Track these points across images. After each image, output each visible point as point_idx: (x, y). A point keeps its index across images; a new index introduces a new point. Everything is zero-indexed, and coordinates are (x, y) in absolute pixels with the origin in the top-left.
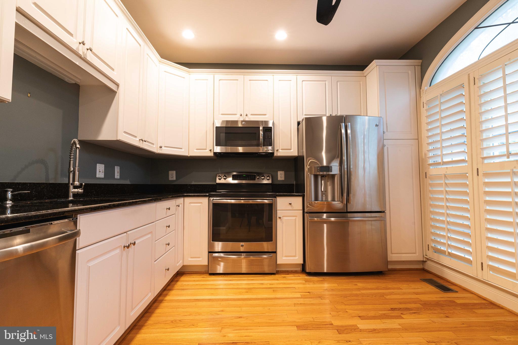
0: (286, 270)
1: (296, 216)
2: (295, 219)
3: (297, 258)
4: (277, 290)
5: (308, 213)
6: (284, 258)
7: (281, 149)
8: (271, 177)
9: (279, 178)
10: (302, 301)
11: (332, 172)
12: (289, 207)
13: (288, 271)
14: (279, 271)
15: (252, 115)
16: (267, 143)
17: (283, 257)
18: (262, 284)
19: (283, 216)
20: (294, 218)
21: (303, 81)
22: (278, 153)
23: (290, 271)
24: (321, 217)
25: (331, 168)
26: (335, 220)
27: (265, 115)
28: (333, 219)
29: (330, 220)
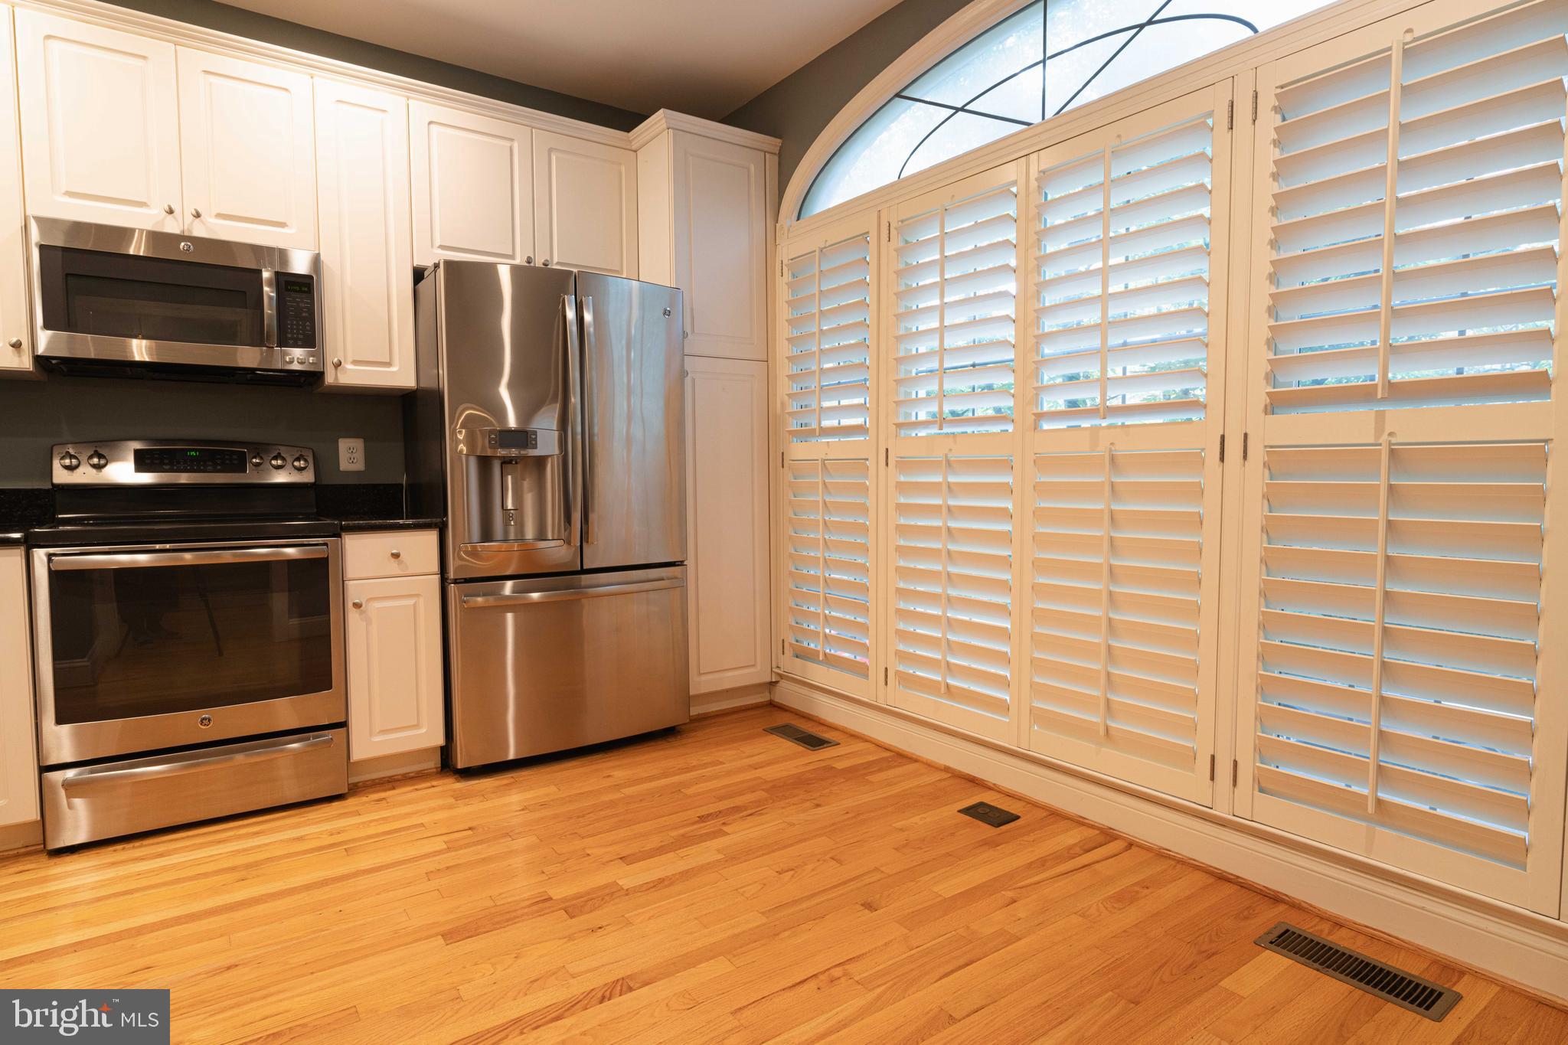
0: (384, 778)
1: (417, 595)
2: (415, 605)
3: (423, 730)
4: (361, 845)
5: (458, 581)
6: (377, 739)
7: (350, 359)
8: (310, 460)
9: (345, 465)
10: (449, 859)
11: (536, 448)
12: (393, 567)
13: (390, 777)
14: (358, 783)
15: (219, 216)
16: (293, 334)
17: (371, 735)
18: (300, 839)
19: (369, 600)
20: (411, 602)
21: (430, 123)
22: (339, 375)
23: (400, 777)
24: (496, 593)
25: (534, 437)
26: (541, 597)
27: (283, 225)
28: (535, 596)
29: (531, 598)
